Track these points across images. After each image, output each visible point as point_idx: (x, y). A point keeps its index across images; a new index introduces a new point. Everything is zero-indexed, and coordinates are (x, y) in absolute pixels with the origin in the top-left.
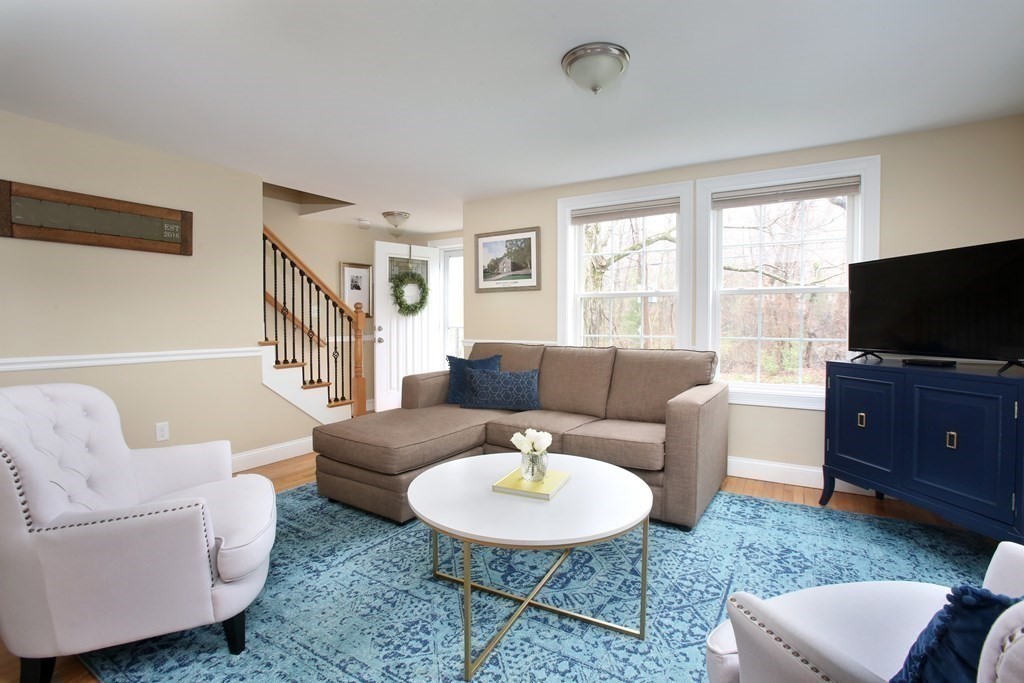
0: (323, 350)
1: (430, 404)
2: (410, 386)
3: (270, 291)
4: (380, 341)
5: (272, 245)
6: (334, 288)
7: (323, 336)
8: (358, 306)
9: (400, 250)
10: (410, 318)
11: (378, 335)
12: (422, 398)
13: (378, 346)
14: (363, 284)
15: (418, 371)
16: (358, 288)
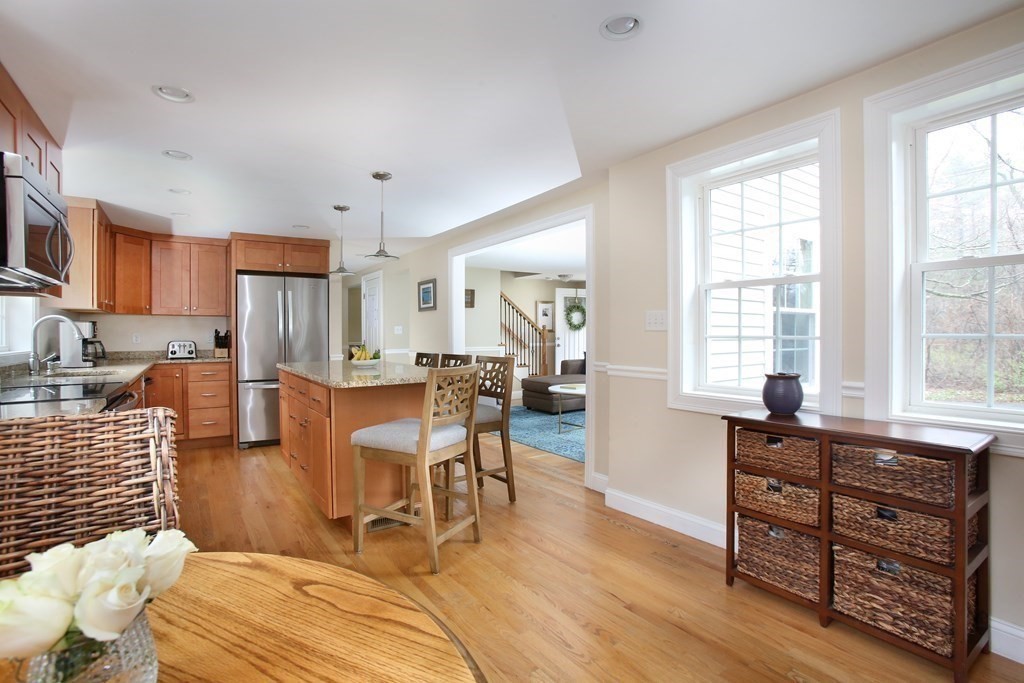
0: (527, 350)
1: (573, 373)
2: (565, 364)
3: (503, 322)
4: (559, 345)
5: (504, 298)
6: (533, 320)
7: (527, 343)
8: (544, 327)
9: (571, 292)
10: (577, 332)
11: (557, 342)
12: (570, 370)
13: (557, 348)
14: (550, 313)
15: (572, 357)
16: (546, 315)
